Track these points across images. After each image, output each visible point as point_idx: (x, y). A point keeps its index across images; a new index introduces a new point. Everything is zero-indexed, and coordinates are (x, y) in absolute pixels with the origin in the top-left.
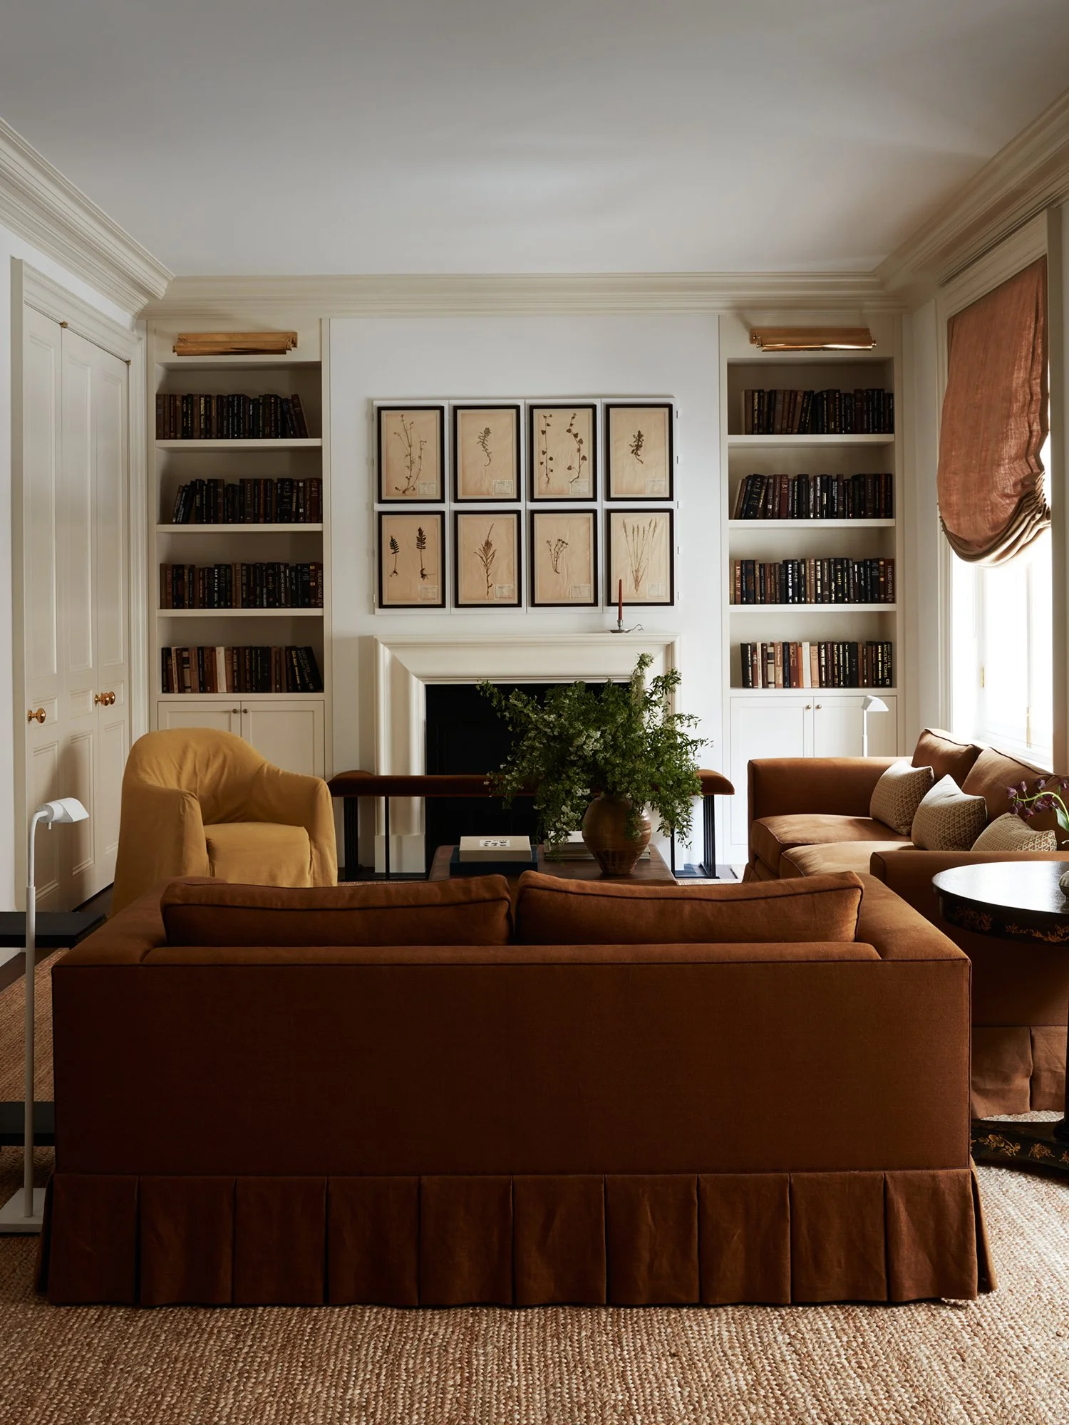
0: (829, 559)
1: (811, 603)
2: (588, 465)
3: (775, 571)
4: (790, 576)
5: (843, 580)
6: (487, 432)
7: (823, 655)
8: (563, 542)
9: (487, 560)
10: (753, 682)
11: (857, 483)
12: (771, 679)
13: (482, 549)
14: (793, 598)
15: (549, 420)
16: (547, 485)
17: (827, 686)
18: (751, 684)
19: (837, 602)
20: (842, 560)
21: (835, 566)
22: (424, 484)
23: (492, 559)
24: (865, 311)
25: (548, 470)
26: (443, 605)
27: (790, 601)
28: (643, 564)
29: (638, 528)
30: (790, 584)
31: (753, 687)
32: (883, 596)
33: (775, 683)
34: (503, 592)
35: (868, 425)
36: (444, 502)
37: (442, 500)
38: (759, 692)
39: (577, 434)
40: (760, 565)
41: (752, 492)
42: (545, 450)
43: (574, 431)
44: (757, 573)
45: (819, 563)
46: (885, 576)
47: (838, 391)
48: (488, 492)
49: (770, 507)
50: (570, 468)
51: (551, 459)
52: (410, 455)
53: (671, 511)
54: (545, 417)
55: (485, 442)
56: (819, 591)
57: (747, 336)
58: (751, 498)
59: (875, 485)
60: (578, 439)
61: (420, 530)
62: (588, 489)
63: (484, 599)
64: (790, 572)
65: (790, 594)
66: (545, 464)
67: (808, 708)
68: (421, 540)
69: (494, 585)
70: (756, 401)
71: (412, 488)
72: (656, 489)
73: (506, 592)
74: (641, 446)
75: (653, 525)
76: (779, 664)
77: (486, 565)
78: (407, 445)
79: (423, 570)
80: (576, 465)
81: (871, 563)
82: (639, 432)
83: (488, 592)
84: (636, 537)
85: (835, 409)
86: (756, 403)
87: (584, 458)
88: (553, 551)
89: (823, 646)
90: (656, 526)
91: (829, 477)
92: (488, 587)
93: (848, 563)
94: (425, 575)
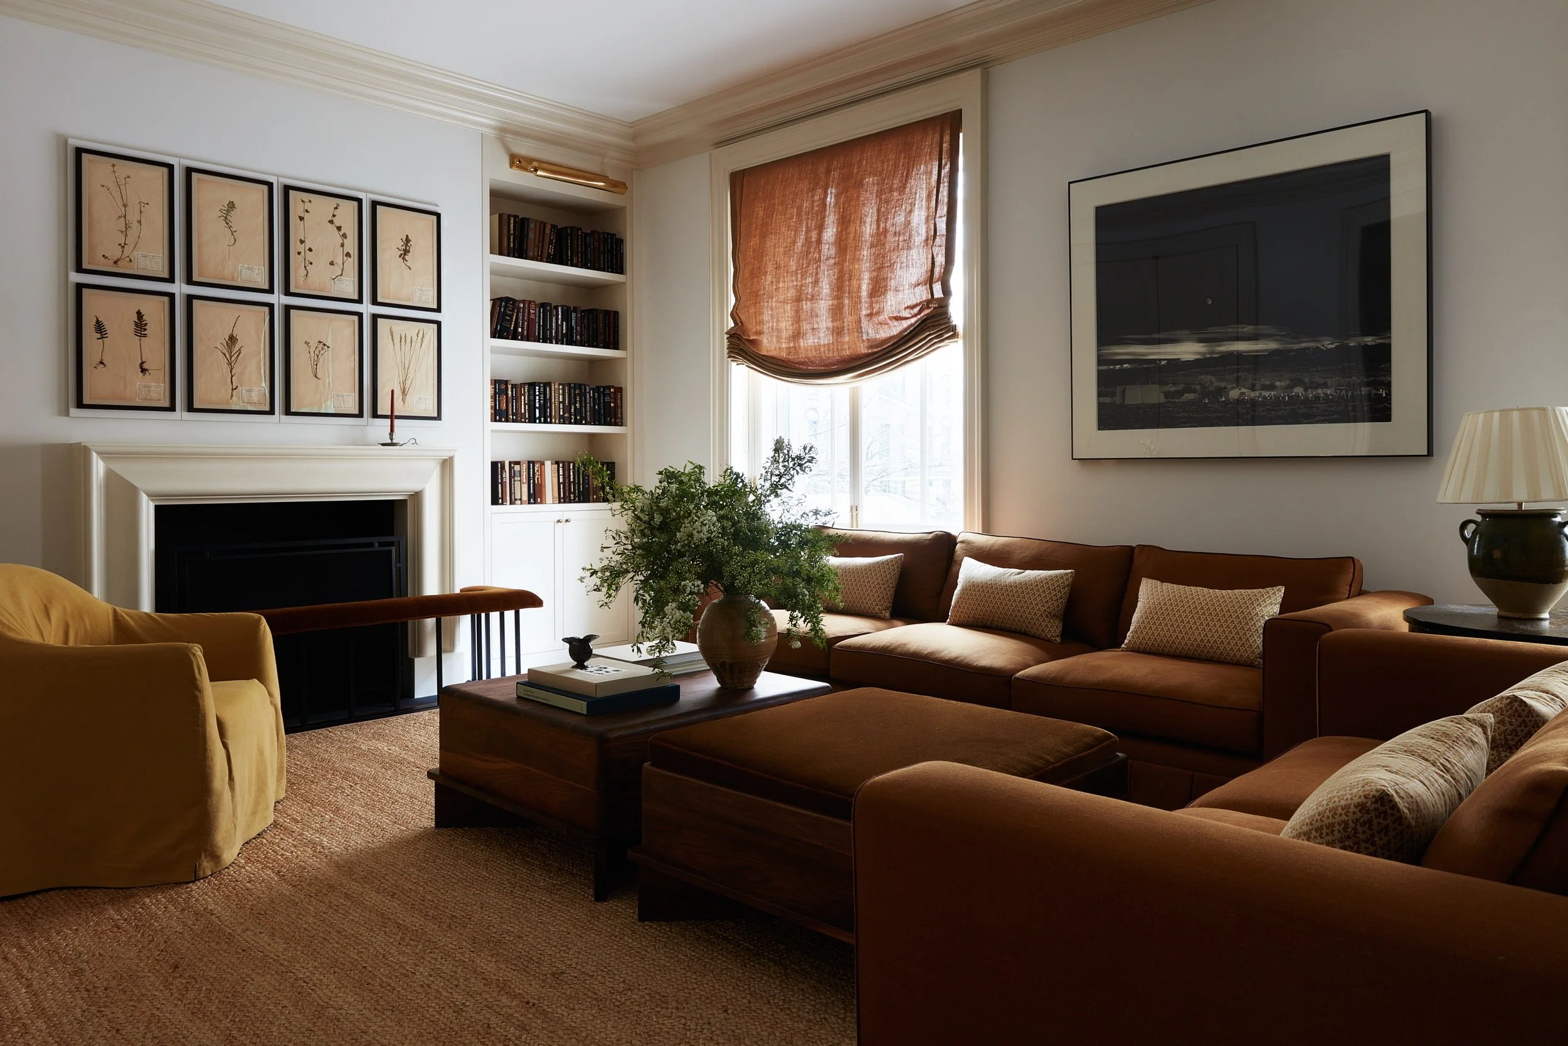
0: (570, 384)
1: (555, 423)
2: (352, 262)
3: (525, 392)
4: (537, 397)
5: (581, 403)
6: (232, 205)
7: (561, 473)
8: (324, 345)
9: (231, 357)
10: (502, 499)
11: (591, 316)
12: (518, 496)
13: (225, 344)
14: (539, 418)
15: (307, 206)
16: (306, 279)
17: (564, 502)
18: (500, 500)
19: (575, 423)
20: (580, 385)
21: (575, 391)
22: (145, 256)
23: (238, 356)
24: (606, 160)
25: (307, 263)
26: (172, 408)
27: (538, 421)
28: (410, 376)
29: (405, 337)
30: (537, 405)
31: (502, 504)
32: (613, 420)
33: (521, 499)
34: (251, 397)
35: (604, 265)
36: (174, 282)
37: (171, 279)
38: (507, 507)
39: (340, 227)
40: (512, 385)
41: (505, 314)
42: (303, 239)
43: (337, 222)
44: (510, 392)
45: (561, 387)
46: (615, 403)
47: (581, 229)
48: (233, 277)
49: (520, 330)
50: (332, 263)
51: (310, 250)
52: (125, 217)
53: (439, 324)
54: (303, 201)
55: (229, 217)
56: (561, 414)
57: (507, 160)
58: (504, 320)
59: (605, 318)
60: (341, 233)
61: (139, 313)
62: (352, 290)
63: (228, 403)
64: (537, 393)
65: (537, 415)
66: (303, 253)
67: (559, 521)
68: (140, 325)
69: (240, 388)
70: (512, 225)
71: (128, 259)
72: (424, 298)
73: (255, 396)
74: (409, 252)
75: (420, 335)
76: (524, 481)
77: (230, 364)
78: (120, 204)
79: (142, 363)
80: (339, 260)
81: (604, 390)
82: (407, 236)
83: (232, 395)
84: (403, 348)
85: (578, 245)
86: (512, 228)
87: (348, 255)
88: (312, 353)
89: (561, 465)
90: (423, 337)
91: (569, 308)
92: (233, 390)
93: (585, 389)
94: (147, 370)
